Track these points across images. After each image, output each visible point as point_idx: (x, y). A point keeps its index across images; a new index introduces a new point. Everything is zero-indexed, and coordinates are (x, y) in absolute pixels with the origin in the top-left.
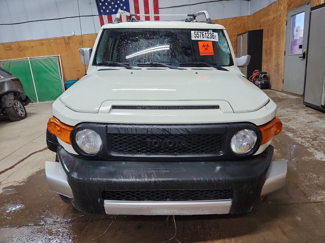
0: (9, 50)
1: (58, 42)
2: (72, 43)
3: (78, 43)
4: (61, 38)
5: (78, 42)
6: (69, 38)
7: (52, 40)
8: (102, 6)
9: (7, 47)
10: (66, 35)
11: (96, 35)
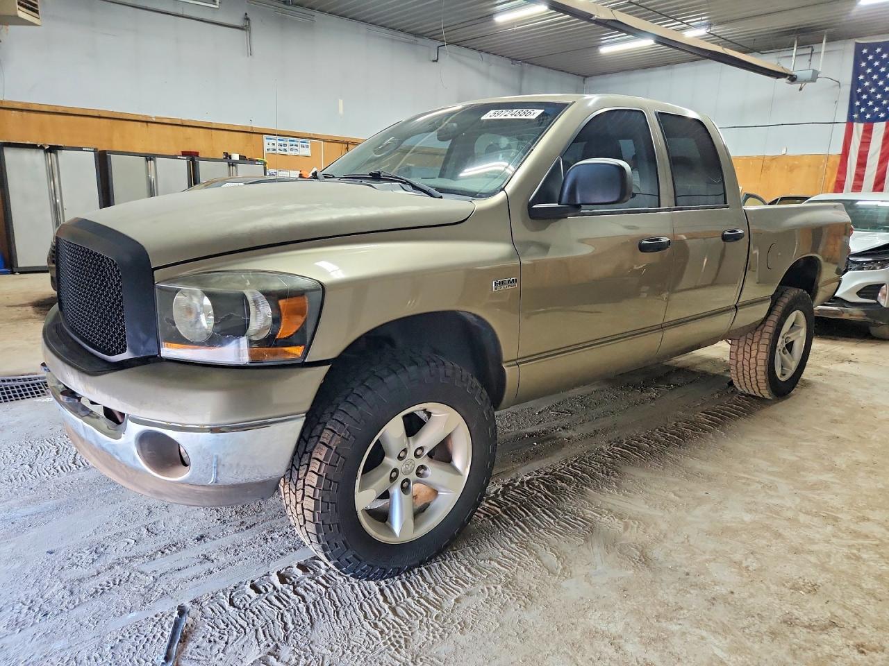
2: (774, 167)
3: (787, 169)
4: (758, 158)
5: (786, 167)
6: (773, 159)
8: (860, 107)
10: (770, 153)
11: (828, 157)
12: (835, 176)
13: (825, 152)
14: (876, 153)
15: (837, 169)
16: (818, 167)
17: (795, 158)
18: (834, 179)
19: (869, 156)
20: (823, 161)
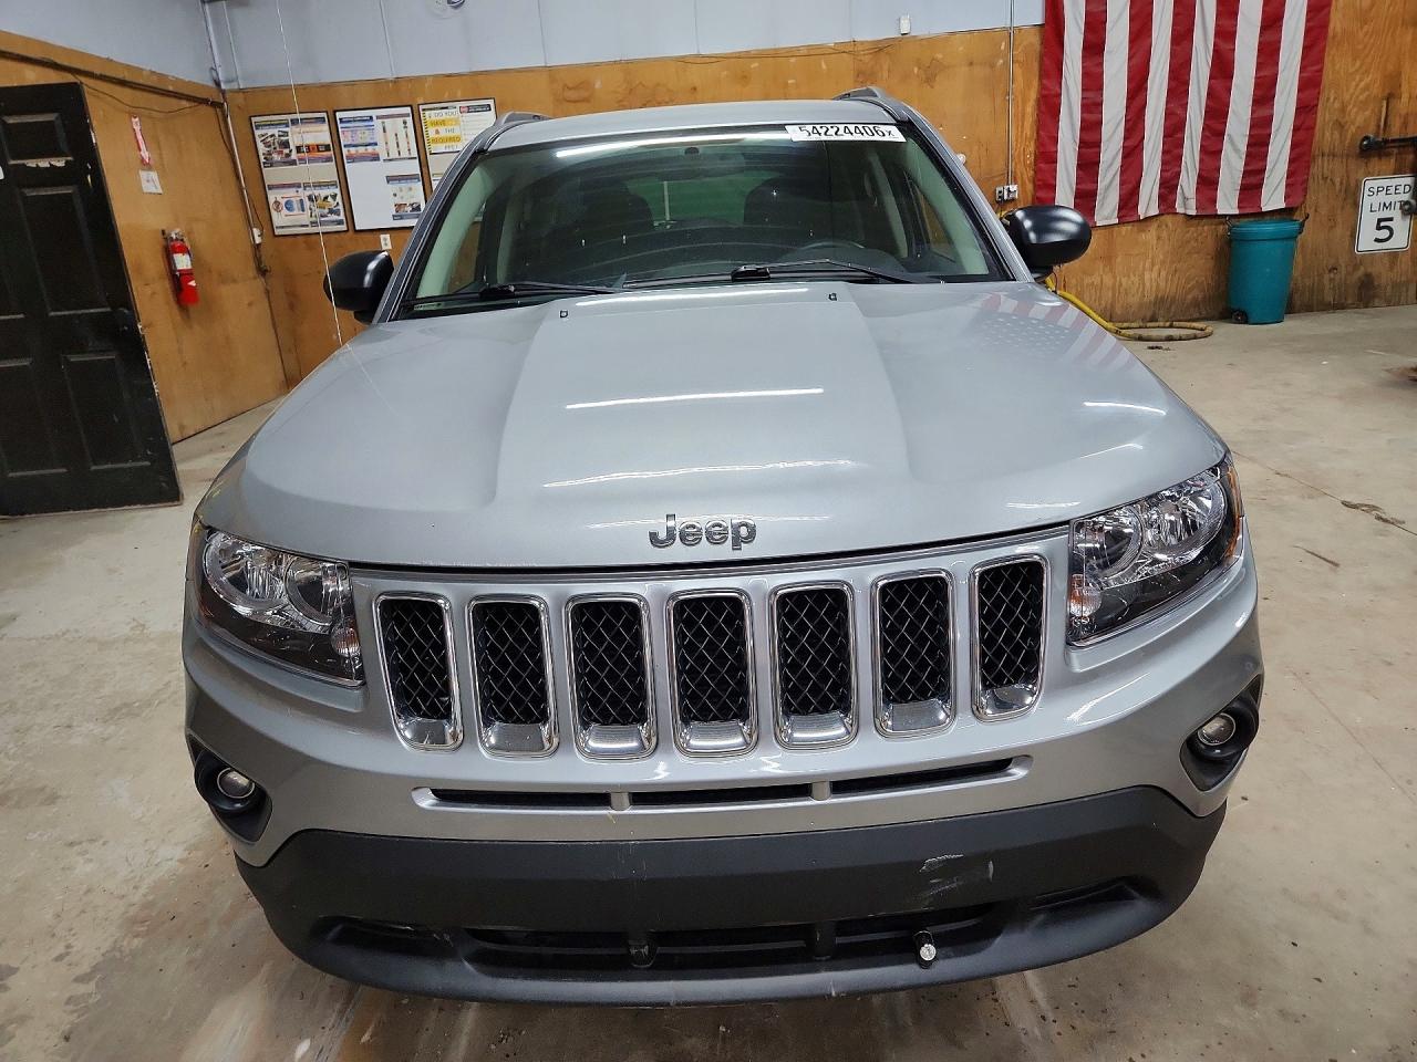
0: (575, 102)
1: (820, 66)
2: (885, 74)
3: (918, 76)
4: (839, 50)
5: (916, 70)
6: (880, 48)
7: (793, 60)
9: (570, 89)
10: (869, 33)
11: (1010, 34)
12: (1035, 83)
13: (1003, 22)
14: (1120, 15)
15: (1036, 66)
16: (992, 66)
17: (931, 42)
18: (1033, 95)
19: (1109, 25)
20: (1003, 47)
